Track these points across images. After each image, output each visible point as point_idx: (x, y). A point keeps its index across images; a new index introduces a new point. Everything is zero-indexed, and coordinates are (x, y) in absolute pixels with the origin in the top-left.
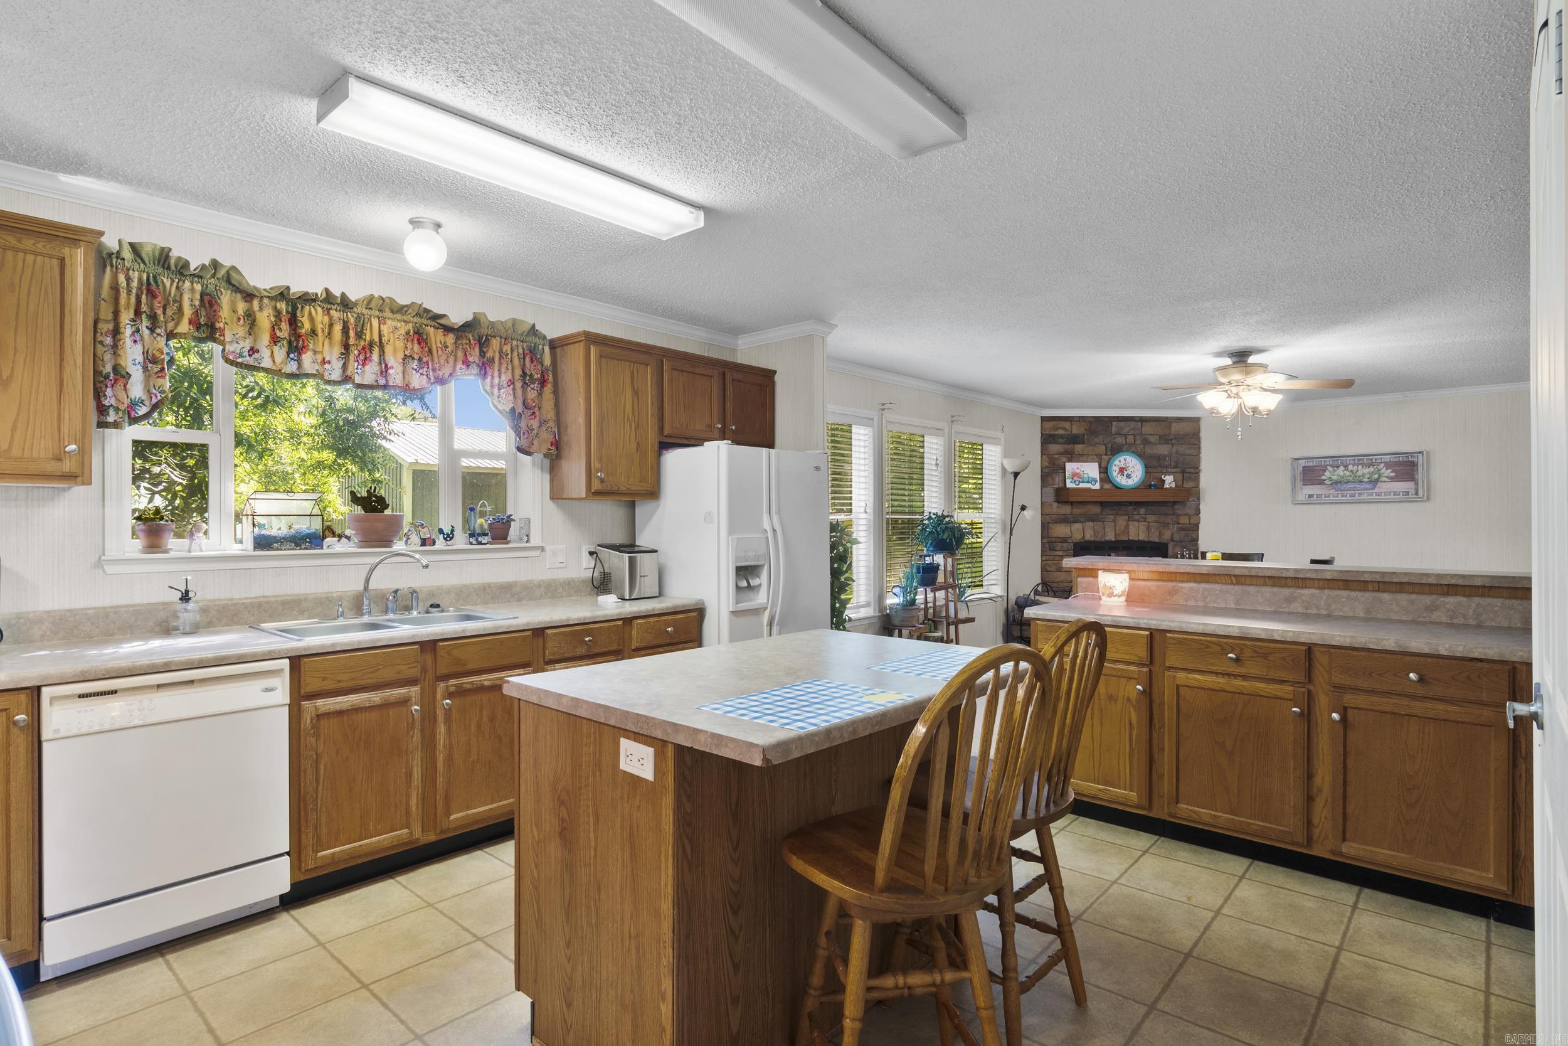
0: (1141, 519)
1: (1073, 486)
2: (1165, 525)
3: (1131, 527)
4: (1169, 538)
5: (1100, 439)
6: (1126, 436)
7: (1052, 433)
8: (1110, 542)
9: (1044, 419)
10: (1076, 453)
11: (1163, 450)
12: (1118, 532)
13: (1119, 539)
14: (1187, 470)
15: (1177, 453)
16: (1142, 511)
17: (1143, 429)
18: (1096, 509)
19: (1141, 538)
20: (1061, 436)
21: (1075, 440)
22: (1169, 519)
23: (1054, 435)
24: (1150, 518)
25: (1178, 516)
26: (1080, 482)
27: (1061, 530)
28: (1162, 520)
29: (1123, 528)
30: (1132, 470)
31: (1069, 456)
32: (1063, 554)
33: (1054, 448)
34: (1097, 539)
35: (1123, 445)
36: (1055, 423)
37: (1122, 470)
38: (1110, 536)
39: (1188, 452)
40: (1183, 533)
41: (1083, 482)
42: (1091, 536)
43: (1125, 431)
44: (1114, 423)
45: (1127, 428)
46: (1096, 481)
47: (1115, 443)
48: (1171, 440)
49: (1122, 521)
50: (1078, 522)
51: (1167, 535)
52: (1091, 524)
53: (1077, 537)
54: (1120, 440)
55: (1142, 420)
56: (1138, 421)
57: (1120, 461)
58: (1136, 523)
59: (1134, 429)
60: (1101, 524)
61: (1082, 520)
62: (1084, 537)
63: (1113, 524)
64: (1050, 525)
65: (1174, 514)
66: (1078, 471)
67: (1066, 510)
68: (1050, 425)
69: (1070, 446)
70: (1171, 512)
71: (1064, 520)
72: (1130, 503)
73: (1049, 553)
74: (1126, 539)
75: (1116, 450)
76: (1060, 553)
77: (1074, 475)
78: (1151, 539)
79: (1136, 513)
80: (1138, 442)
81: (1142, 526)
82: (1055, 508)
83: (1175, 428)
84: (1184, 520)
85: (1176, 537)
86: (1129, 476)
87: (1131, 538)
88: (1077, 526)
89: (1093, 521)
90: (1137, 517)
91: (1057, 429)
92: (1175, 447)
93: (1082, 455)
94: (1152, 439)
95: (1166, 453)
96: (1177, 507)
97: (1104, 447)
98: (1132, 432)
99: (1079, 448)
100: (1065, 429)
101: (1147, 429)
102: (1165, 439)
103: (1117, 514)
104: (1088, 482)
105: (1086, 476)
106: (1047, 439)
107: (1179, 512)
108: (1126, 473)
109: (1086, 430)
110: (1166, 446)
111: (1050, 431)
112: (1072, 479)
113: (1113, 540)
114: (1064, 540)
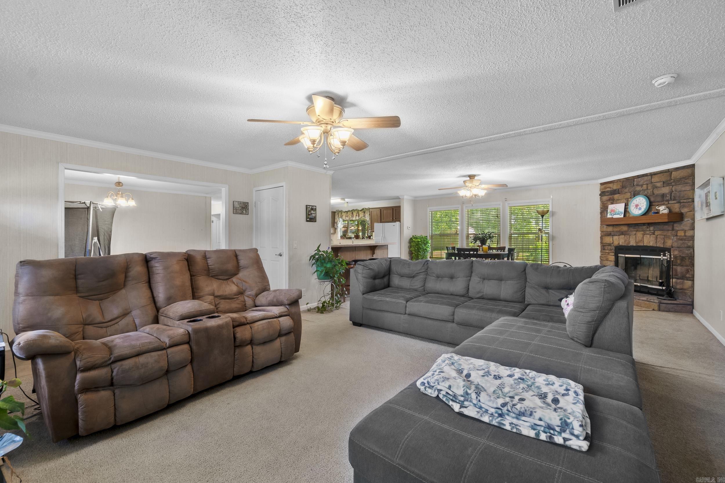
0: (650, 234)
1: (611, 216)
2: (669, 237)
3: (644, 238)
4: (670, 245)
5: (627, 190)
6: (642, 186)
7: (604, 191)
8: (633, 246)
9: (602, 184)
10: (615, 199)
11: (666, 190)
12: (637, 241)
13: (638, 245)
14: (682, 201)
15: (676, 191)
16: (652, 228)
17: (653, 180)
18: (625, 228)
19: (651, 245)
20: (608, 192)
21: (614, 192)
22: (669, 233)
23: (605, 191)
24: (656, 233)
25: (677, 231)
26: (614, 214)
27: (608, 240)
28: (665, 234)
29: (640, 238)
30: (642, 205)
31: (612, 201)
32: (609, 252)
33: (605, 198)
34: (626, 245)
35: (641, 191)
36: (605, 185)
37: (637, 206)
38: (633, 243)
39: (683, 189)
40: (681, 242)
41: (615, 214)
42: (622, 243)
43: (641, 183)
44: (635, 180)
45: (641, 181)
46: (622, 214)
47: (636, 191)
48: (671, 183)
49: (640, 235)
50: (617, 235)
51: (669, 243)
52: (623, 236)
53: (616, 243)
54: (638, 188)
55: (652, 175)
56: (649, 176)
57: (636, 201)
58: (648, 236)
59: (647, 181)
60: (628, 236)
61: (617, 234)
62: (619, 243)
63: (634, 236)
64: (603, 237)
65: (673, 230)
66: (614, 209)
67: (610, 229)
68: (603, 186)
69: (611, 196)
70: (670, 229)
71: (609, 234)
72: (644, 224)
73: (603, 251)
74: (642, 245)
75: (635, 194)
76: (607, 251)
77: (612, 211)
78: (658, 245)
79: (648, 230)
80: (649, 188)
81: (652, 238)
82: (605, 228)
83: (674, 174)
84: (681, 234)
85: (675, 245)
86: (640, 209)
87: (645, 245)
88: (616, 238)
89: (625, 235)
90: (648, 232)
91: (606, 188)
92: (674, 187)
93: (618, 200)
94: (659, 185)
95: (667, 192)
96: (675, 225)
97: (629, 194)
98: (646, 183)
99: (616, 196)
100: (610, 188)
101: (655, 179)
102: (665, 184)
103: (637, 231)
104: (618, 214)
105: (617, 211)
106: (602, 194)
107: (677, 229)
108: (638, 207)
109: (621, 186)
110: (668, 187)
111: (603, 190)
112: (611, 213)
113: (635, 245)
114: (610, 245)
